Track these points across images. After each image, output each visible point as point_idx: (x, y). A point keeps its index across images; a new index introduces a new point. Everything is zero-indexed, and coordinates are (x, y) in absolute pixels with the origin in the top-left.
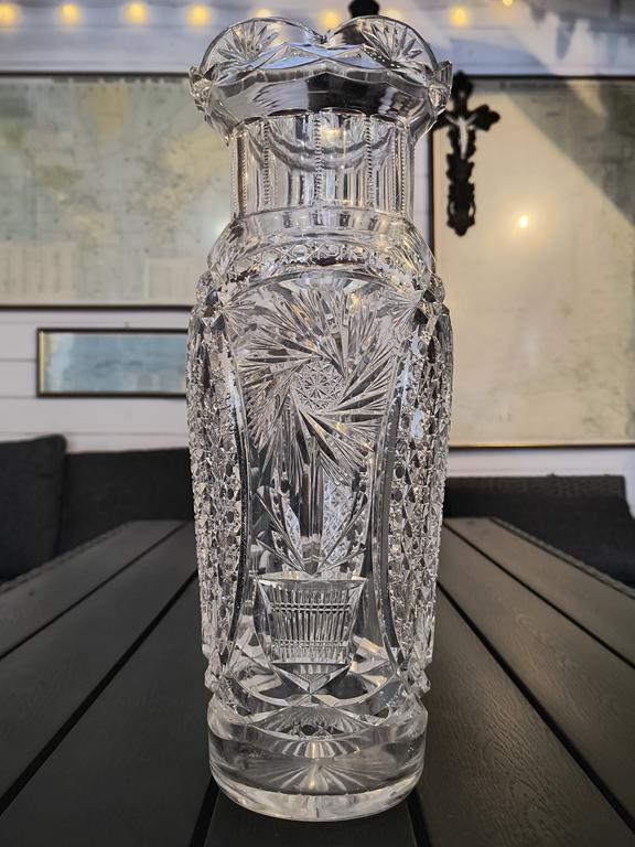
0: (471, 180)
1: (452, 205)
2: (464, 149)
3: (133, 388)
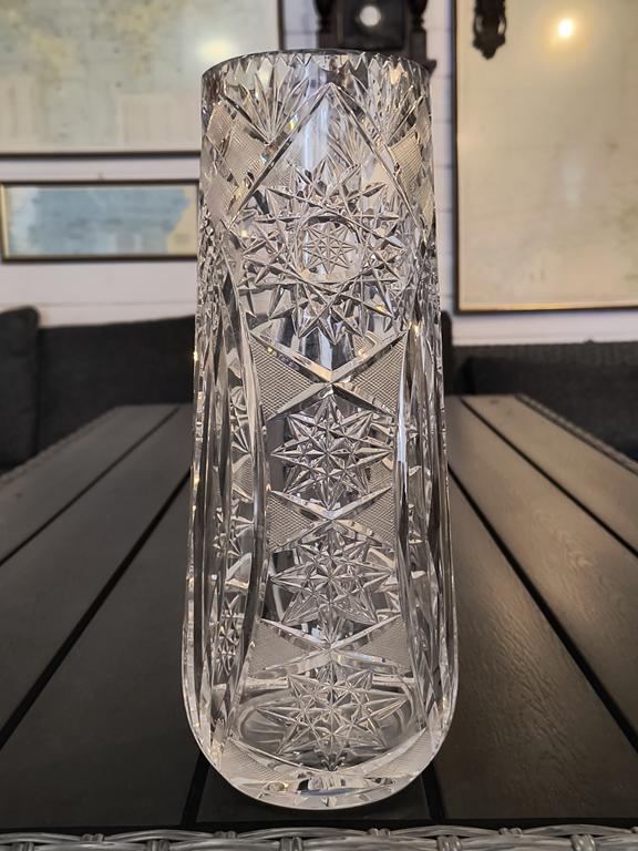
1: (480, 20)
3: (112, 250)
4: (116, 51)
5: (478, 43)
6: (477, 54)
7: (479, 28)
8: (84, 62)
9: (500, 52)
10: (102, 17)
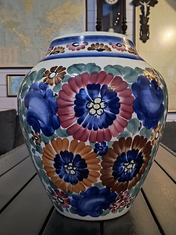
0: (148, 24)
1: (141, 32)
2: (145, 14)
4: (41, 40)
5: (141, 39)
6: (141, 42)
7: (141, 34)
8: (32, 43)
9: (148, 41)
10: (38, 31)
